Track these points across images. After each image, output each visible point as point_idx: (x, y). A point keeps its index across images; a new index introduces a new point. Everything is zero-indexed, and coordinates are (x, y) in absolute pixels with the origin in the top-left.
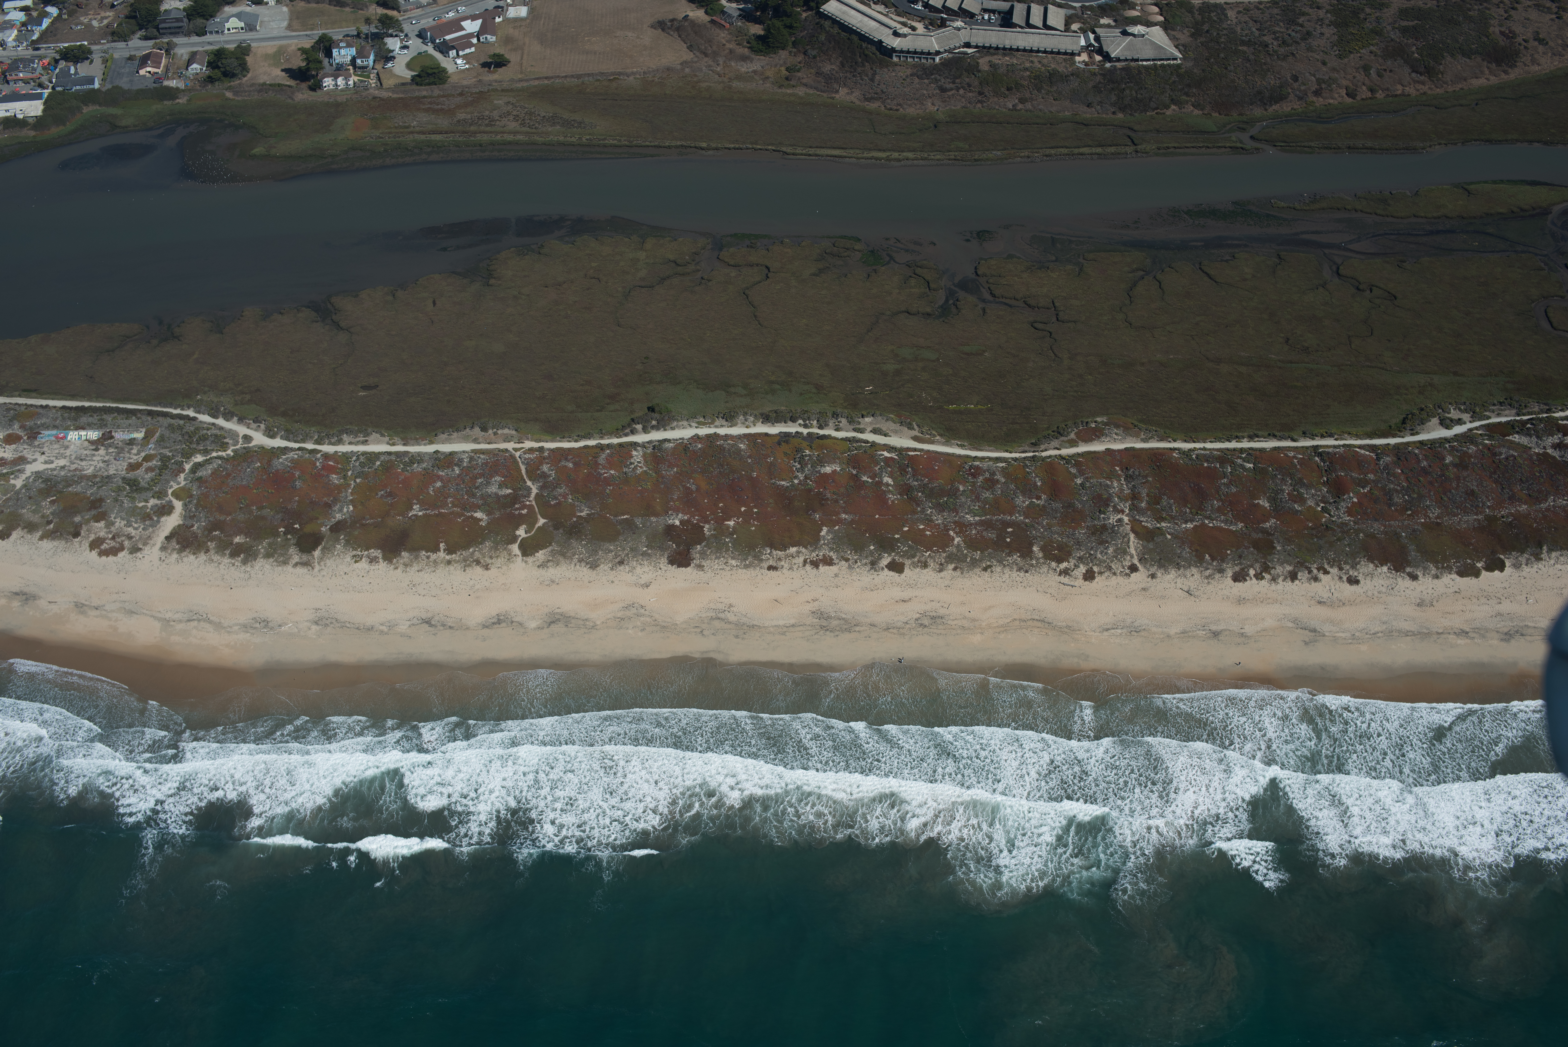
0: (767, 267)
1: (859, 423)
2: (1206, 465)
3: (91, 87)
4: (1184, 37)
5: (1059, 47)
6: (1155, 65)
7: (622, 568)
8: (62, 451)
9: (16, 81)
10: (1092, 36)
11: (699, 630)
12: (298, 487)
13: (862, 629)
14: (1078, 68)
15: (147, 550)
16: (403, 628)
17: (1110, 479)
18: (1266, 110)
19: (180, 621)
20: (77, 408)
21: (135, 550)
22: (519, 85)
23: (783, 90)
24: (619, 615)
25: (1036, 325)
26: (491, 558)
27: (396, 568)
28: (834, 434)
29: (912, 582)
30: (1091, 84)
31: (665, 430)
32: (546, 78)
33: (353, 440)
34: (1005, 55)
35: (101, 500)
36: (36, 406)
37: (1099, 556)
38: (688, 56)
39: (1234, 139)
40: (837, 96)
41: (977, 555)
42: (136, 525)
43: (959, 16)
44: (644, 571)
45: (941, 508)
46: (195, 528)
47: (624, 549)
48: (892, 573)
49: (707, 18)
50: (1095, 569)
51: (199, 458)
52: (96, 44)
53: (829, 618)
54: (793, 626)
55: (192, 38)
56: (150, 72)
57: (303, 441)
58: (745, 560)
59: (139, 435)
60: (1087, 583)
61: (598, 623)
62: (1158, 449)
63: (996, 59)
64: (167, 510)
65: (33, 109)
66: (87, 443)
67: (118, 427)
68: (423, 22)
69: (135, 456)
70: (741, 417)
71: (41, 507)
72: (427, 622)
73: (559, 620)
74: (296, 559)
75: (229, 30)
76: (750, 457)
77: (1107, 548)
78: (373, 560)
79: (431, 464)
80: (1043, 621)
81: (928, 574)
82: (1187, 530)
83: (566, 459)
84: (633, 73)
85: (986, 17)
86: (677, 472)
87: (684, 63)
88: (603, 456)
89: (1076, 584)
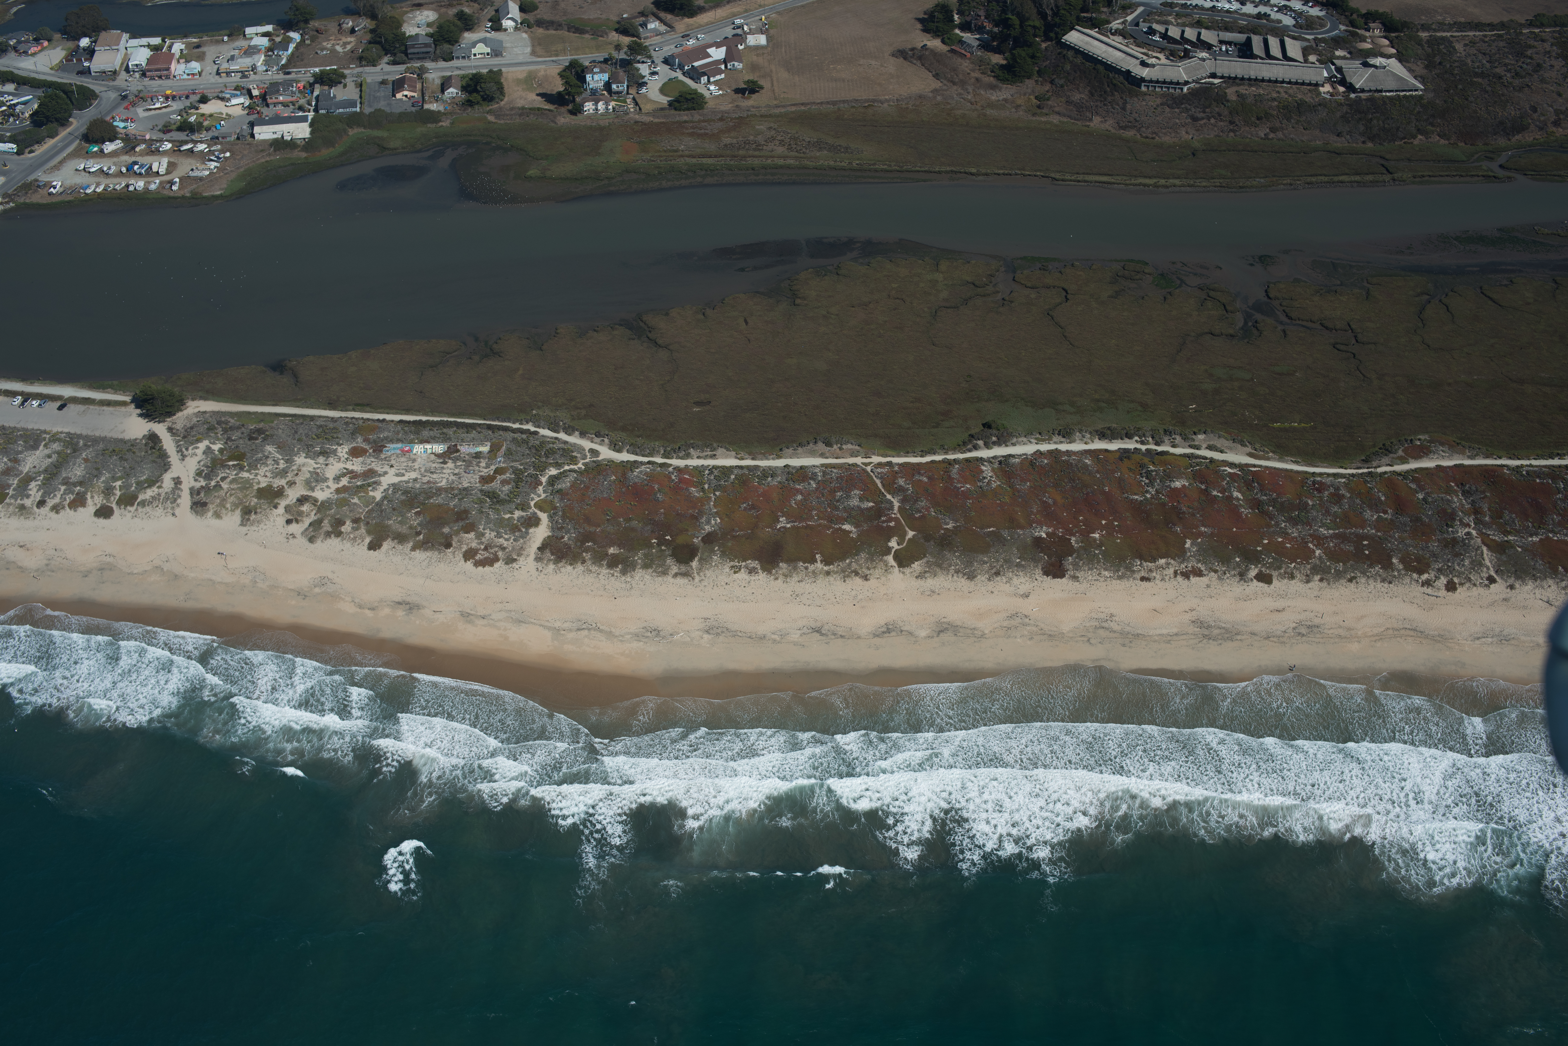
0: (1064, 289)
1: (1194, 440)
2: (1538, 481)
3: (354, 110)
4: (1420, 69)
5: (1304, 78)
6: (1399, 96)
7: (999, 578)
8: (410, 464)
9: (275, 105)
10: (1333, 67)
11: (1086, 639)
12: (660, 500)
13: (1243, 637)
14: (1325, 98)
15: (522, 561)
16: (795, 636)
17: (1449, 494)
18: (1509, 140)
19: (570, 630)
20: (415, 422)
21: (510, 561)
22: (777, 111)
23: (1038, 118)
24: (1005, 624)
25: (1338, 346)
26: (868, 569)
27: (776, 579)
28: (1172, 450)
29: (1282, 592)
30: (1338, 114)
31: (1007, 446)
32: (802, 104)
33: (701, 455)
34: (1251, 85)
35: (466, 512)
36: (373, 420)
37: (1457, 567)
38: (936, 84)
39: (1485, 168)
40: (1092, 125)
41: (1341, 566)
42: (506, 537)
43: (1197, 48)
44: (1021, 582)
45: (1295, 522)
46: (566, 539)
47: (998, 561)
48: (1261, 584)
49: (945, 48)
50: (1456, 580)
51: (553, 472)
52: (345, 68)
53: (1209, 627)
54: (1176, 634)
55: (439, 63)
56: (406, 96)
57: (651, 455)
58: (1118, 571)
59: (485, 449)
60: (1450, 593)
61: (986, 632)
62: (1486, 465)
63: (1243, 89)
64: (533, 522)
65: (301, 131)
66: (433, 456)
67: (463, 441)
68: (665, 49)
69: (484, 469)
70: (1078, 434)
71: (407, 518)
72: (817, 631)
73: (947, 629)
74: (675, 569)
75: (475, 55)
76: (1098, 472)
77: (1463, 560)
78: (752, 571)
79: (784, 478)
80: (1415, 630)
81: (1296, 585)
82: (1534, 543)
83: (919, 473)
84: (887, 101)
85: (1224, 48)
86: (1031, 487)
87: (935, 91)
88: (955, 471)
89: (1440, 594)
